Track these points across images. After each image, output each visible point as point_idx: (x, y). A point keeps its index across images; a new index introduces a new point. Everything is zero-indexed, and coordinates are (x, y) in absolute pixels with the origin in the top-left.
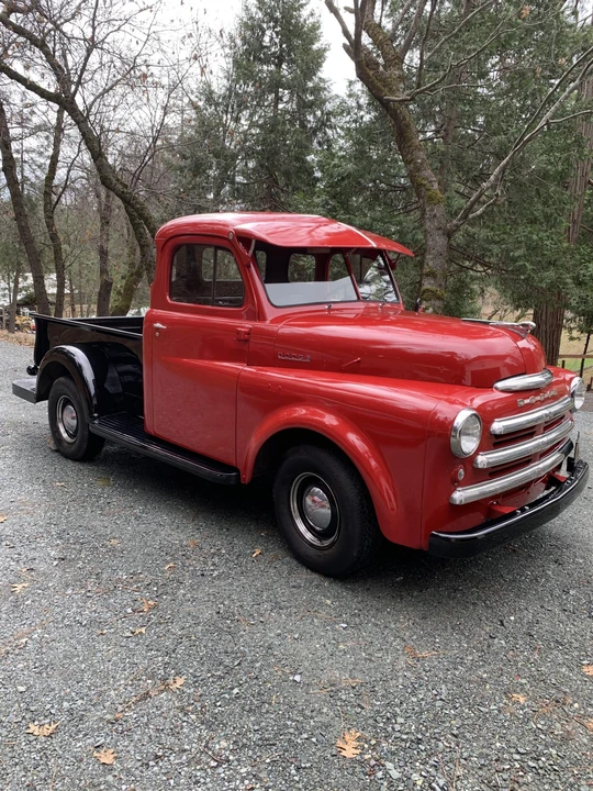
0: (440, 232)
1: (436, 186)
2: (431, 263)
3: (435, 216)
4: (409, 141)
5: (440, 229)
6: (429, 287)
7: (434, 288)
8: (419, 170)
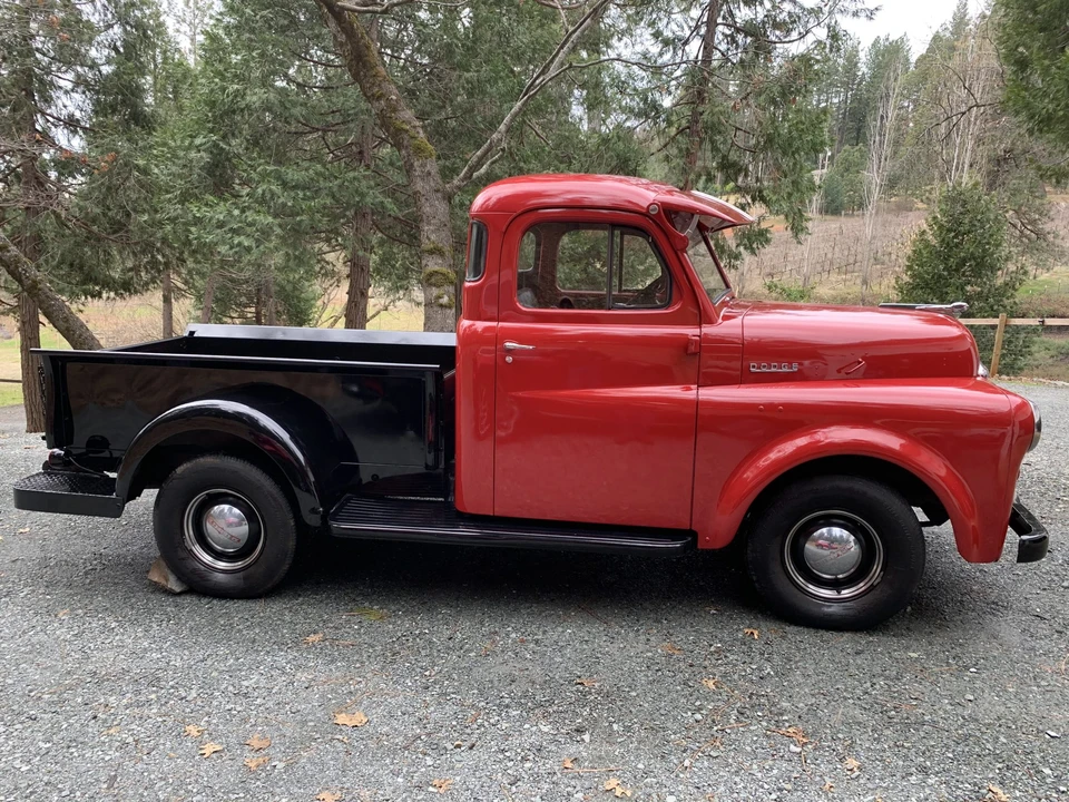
0: (439, 195)
1: (422, 134)
2: (433, 237)
3: (429, 174)
4: (372, 68)
5: (437, 191)
6: (437, 268)
7: (444, 270)
8: (395, 110)
